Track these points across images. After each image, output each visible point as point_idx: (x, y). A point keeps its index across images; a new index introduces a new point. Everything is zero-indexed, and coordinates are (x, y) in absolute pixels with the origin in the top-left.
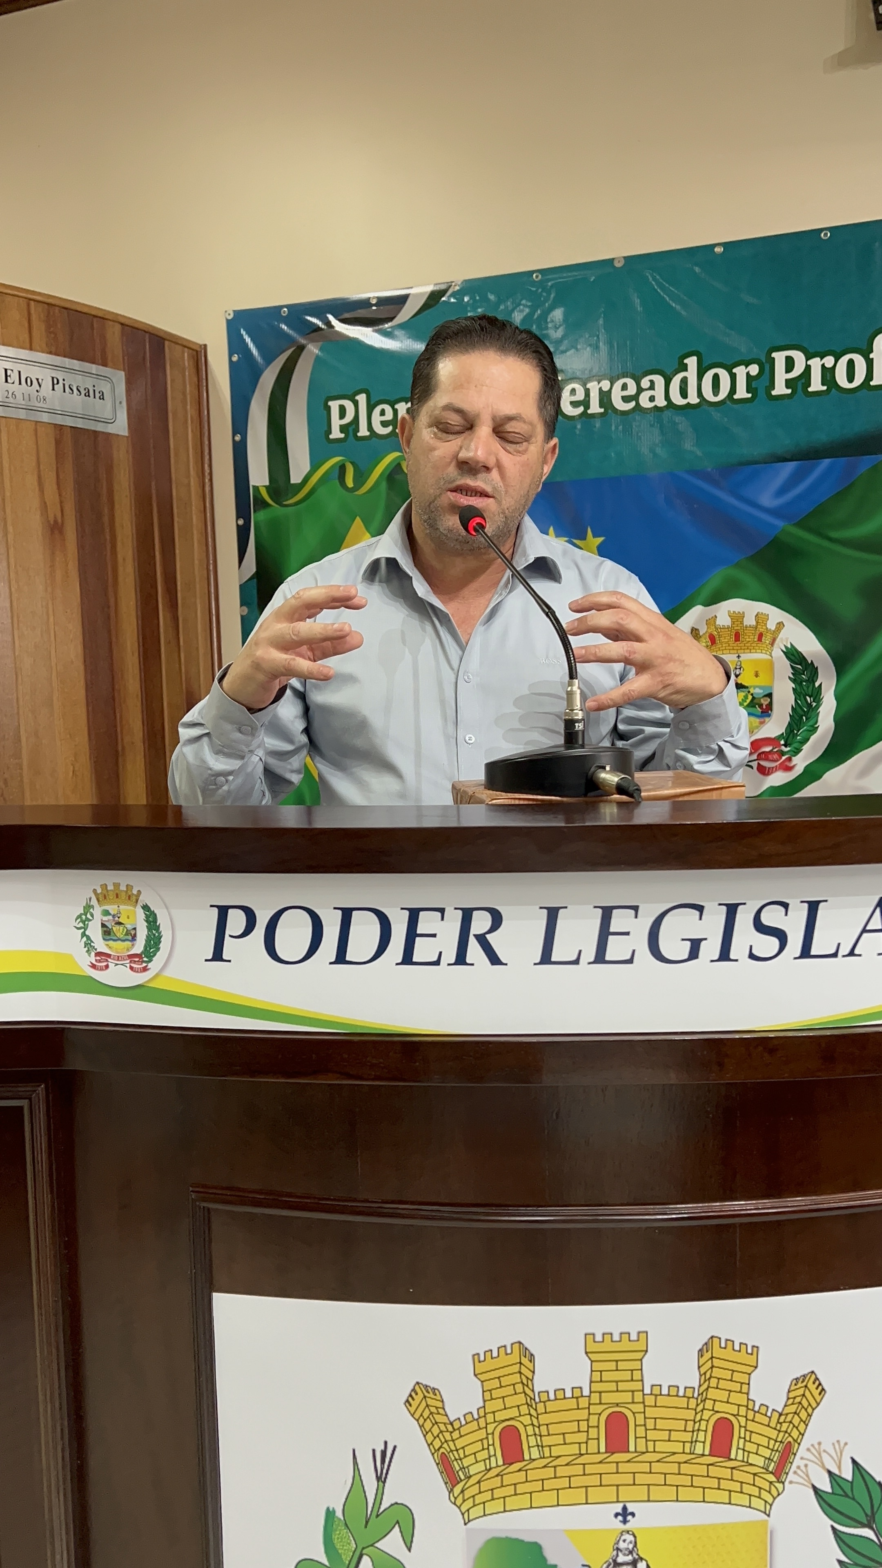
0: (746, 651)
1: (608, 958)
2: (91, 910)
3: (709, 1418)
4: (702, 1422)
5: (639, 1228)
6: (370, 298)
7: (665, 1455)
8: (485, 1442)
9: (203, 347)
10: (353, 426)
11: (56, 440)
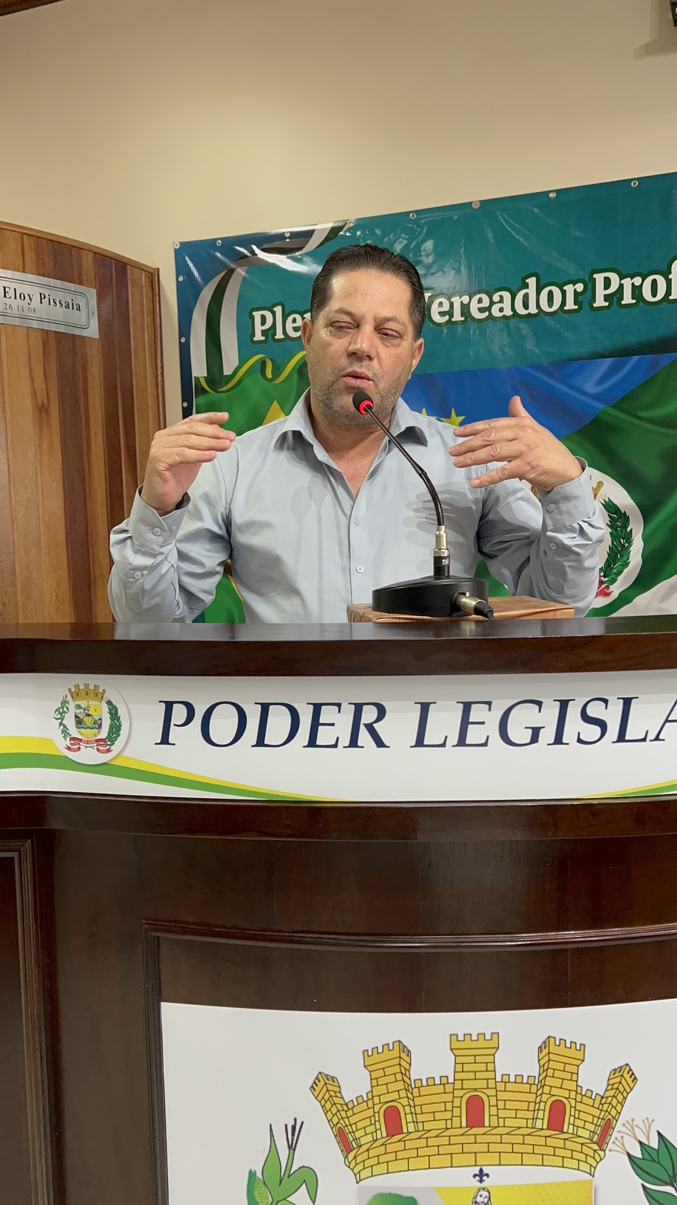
1: (468, 742)
2: (67, 705)
3: (547, 1100)
5: (492, 952)
6: (284, 233)
8: (373, 1118)
10: (272, 331)
11: (43, 342)
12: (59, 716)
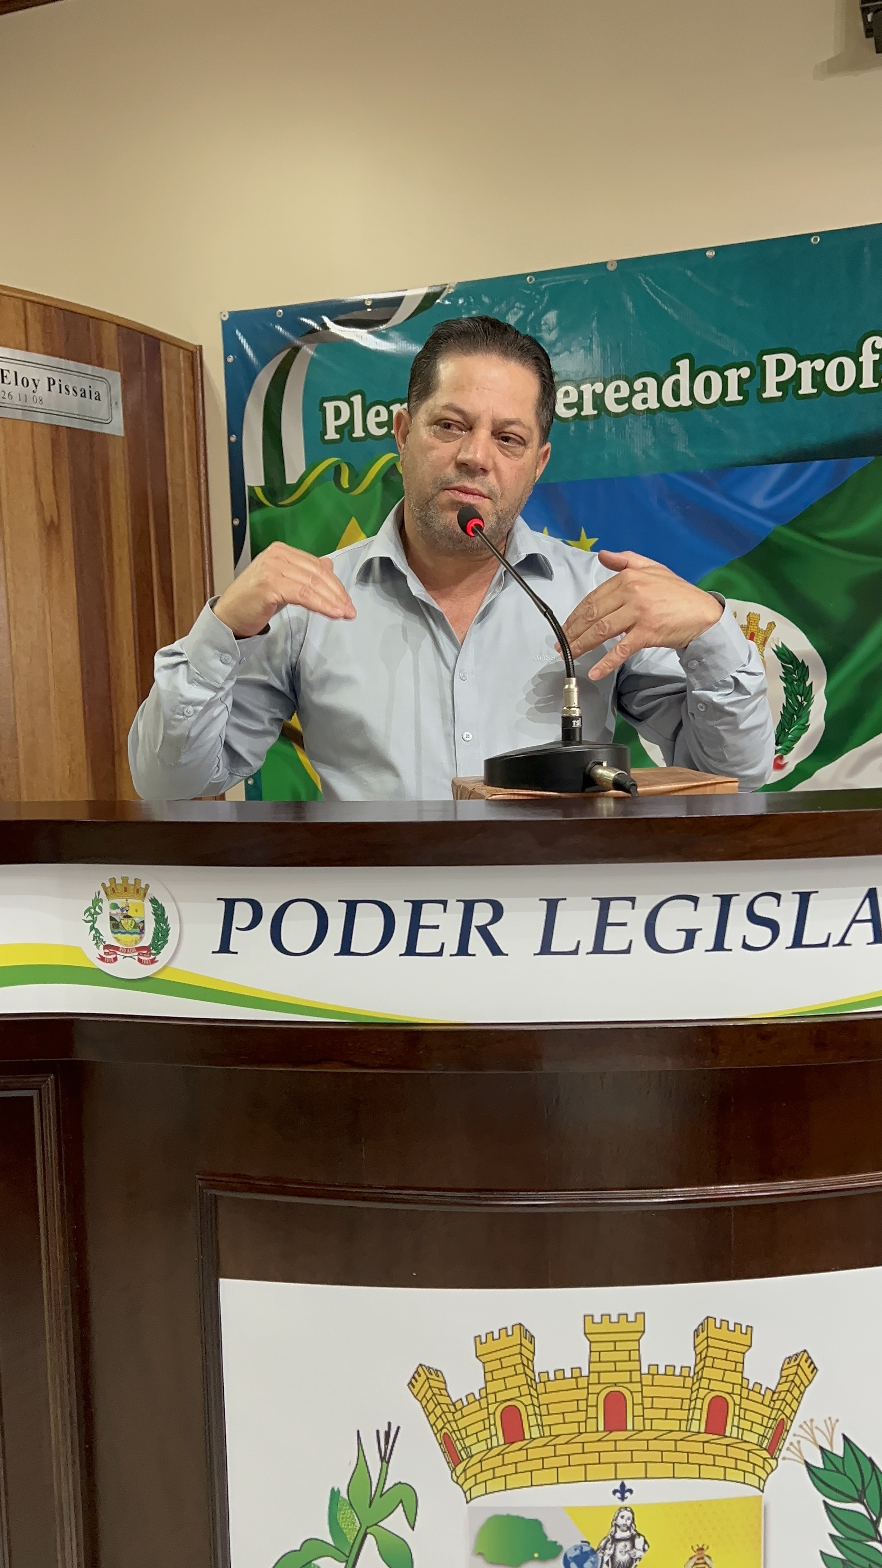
1: (606, 948)
2: (100, 904)
3: (705, 1397)
4: (698, 1400)
5: (637, 1211)
6: (365, 300)
7: (662, 1433)
8: (487, 1422)
9: (198, 348)
10: (349, 427)
11: (52, 440)
12: (90, 918)
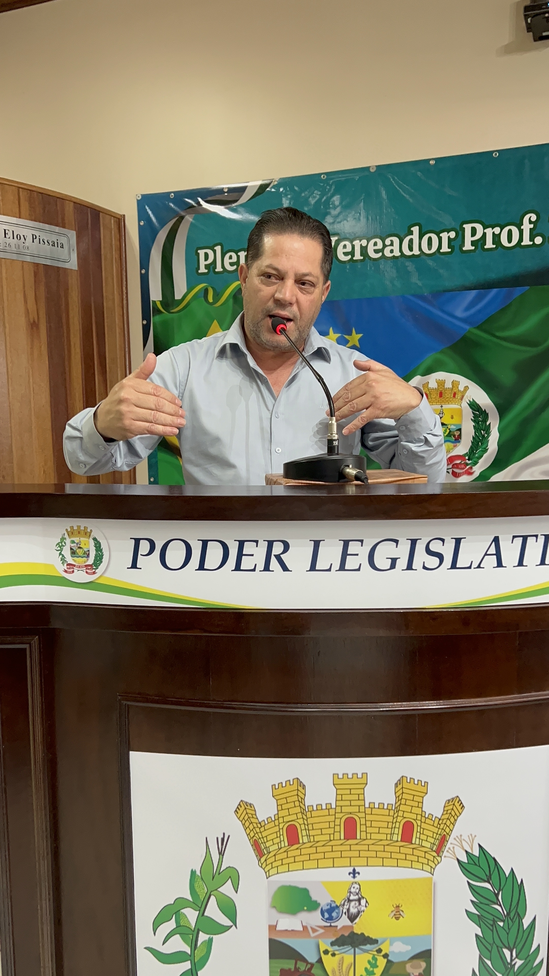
0: (446, 403)
1: (347, 567)
2: (65, 540)
3: (401, 821)
4: (397, 823)
5: (363, 716)
6: (223, 188)
7: (376, 841)
8: (278, 833)
9: (123, 216)
10: (213, 265)
11: (35, 272)
12: (59, 548)
